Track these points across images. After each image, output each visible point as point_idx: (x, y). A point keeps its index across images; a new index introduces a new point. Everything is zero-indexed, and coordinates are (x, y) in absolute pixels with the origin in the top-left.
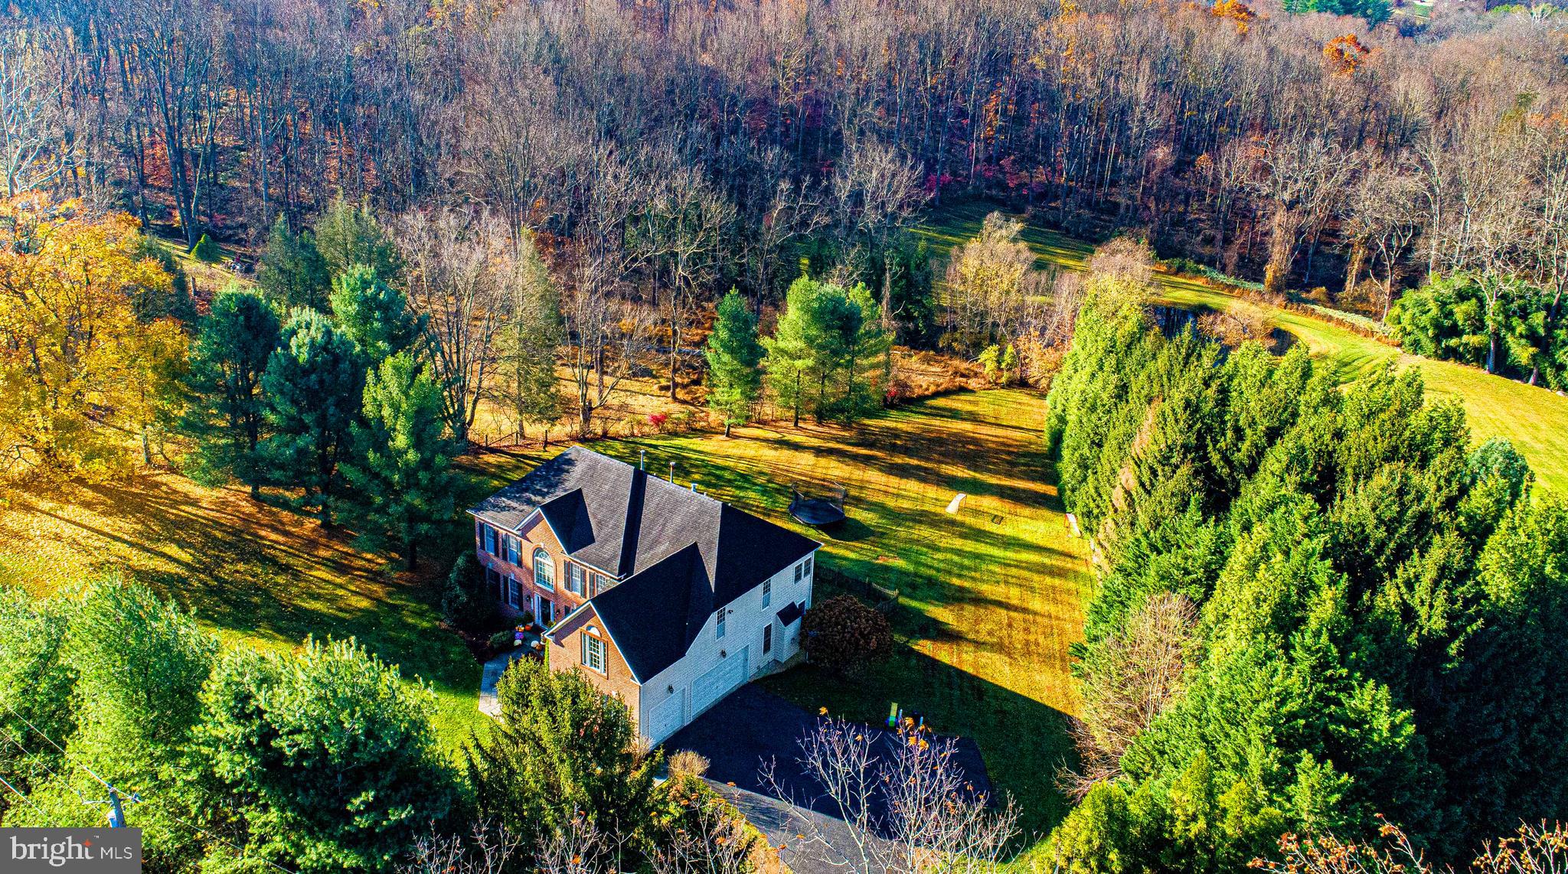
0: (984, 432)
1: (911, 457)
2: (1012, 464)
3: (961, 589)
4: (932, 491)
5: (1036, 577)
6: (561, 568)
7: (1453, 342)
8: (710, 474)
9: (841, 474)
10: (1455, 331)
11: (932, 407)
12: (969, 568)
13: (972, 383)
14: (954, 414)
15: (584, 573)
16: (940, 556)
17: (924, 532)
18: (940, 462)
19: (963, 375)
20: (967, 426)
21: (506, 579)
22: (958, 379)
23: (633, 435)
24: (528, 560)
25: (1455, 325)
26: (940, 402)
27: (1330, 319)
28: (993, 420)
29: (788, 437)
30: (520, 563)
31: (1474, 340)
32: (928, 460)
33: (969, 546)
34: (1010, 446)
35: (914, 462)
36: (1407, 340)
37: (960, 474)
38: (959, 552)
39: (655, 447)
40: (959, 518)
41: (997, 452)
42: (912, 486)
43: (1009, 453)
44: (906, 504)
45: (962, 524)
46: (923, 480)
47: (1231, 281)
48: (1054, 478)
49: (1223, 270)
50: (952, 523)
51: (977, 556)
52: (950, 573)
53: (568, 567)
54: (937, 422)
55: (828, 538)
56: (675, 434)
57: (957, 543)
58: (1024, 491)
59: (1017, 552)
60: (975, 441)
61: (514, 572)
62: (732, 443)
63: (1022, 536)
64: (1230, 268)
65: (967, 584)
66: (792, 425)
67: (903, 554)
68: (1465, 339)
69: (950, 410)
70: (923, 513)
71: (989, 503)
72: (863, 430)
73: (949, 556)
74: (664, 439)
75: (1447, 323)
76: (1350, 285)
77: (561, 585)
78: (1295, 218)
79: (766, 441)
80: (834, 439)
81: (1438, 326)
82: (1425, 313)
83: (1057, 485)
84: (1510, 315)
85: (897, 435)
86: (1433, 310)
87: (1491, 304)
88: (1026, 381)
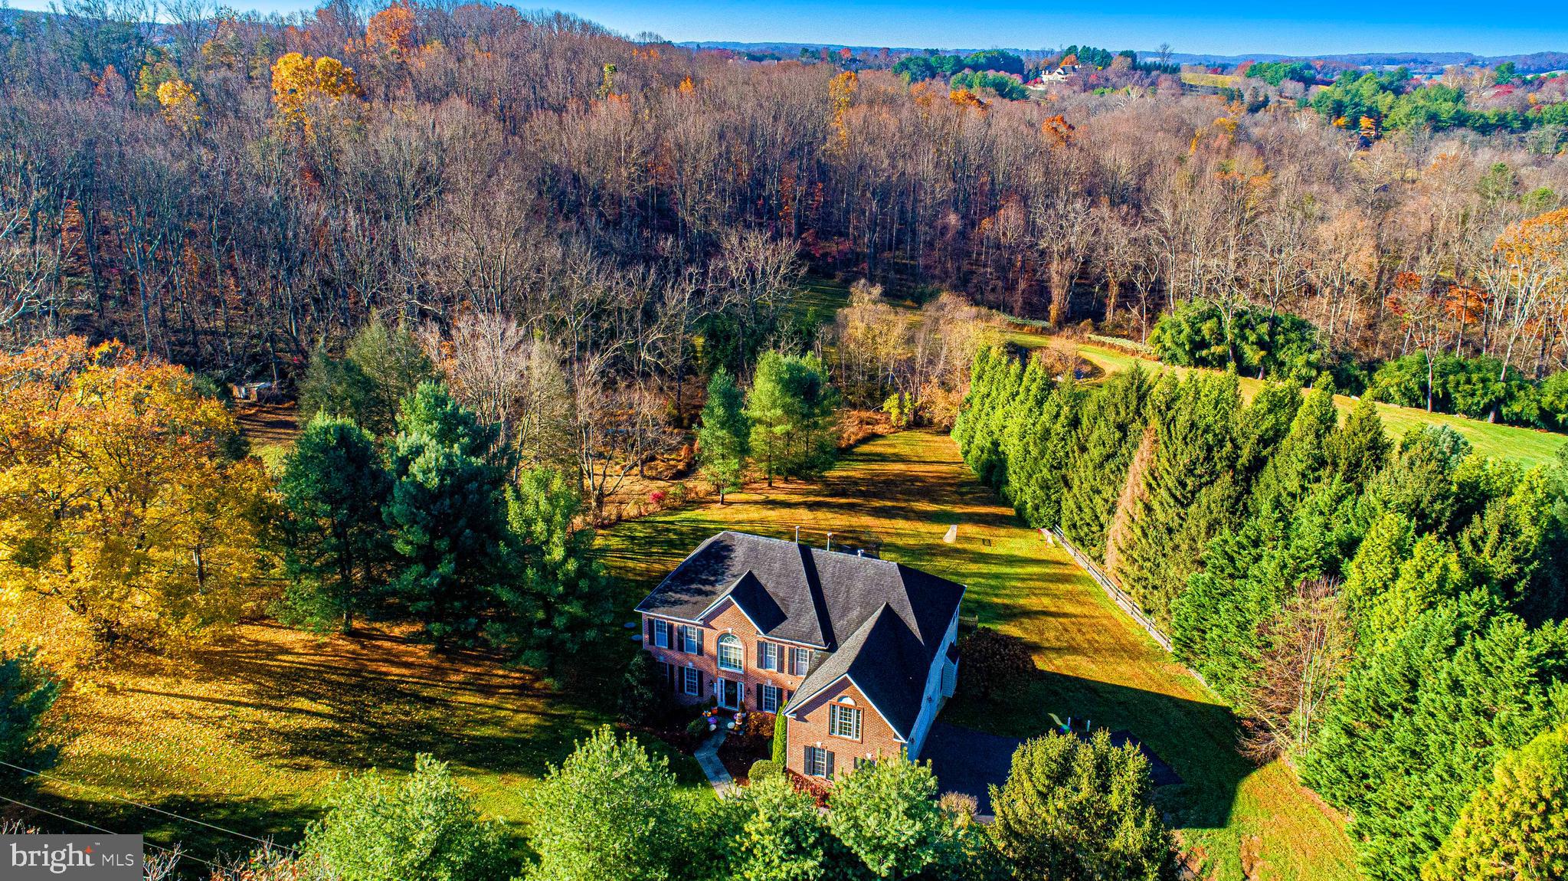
0: (918, 469)
1: (882, 499)
3: (1006, 607)
4: (923, 527)
5: (1051, 586)
6: (754, 649)
7: (1204, 353)
9: (843, 523)
10: (1204, 344)
11: (863, 454)
12: (998, 588)
13: (879, 429)
14: (883, 458)
15: (781, 650)
16: (971, 581)
17: (944, 562)
18: (908, 500)
19: (868, 423)
20: (898, 467)
21: (681, 669)
22: (865, 427)
23: (641, 515)
24: (710, 646)
25: (1203, 339)
26: (865, 449)
27: (1103, 344)
29: (772, 497)
30: (701, 651)
31: (1217, 350)
32: (897, 500)
33: (984, 568)
34: (946, 478)
35: (889, 504)
36: (1167, 355)
37: (930, 508)
38: (981, 575)
40: (959, 546)
41: (940, 485)
42: (900, 524)
43: (951, 485)
44: (911, 541)
45: (965, 551)
46: (907, 518)
47: (1019, 321)
48: (1006, 502)
49: (1011, 313)
50: (957, 551)
51: (996, 576)
52: (987, 594)
53: (762, 647)
54: (875, 466)
56: (675, 510)
57: (974, 568)
58: (987, 515)
60: (917, 479)
61: (692, 661)
62: (729, 510)
63: (1016, 553)
64: (1017, 310)
65: (1007, 601)
66: (766, 485)
68: (1213, 349)
69: (878, 454)
70: (930, 547)
71: (970, 529)
72: (826, 483)
73: (977, 580)
74: (672, 514)
75: (1198, 339)
76: (1109, 315)
77: (753, 664)
78: (1068, 266)
79: (756, 503)
80: (809, 493)
81: (1192, 341)
82: (1180, 332)
83: (1011, 506)
84: (1242, 328)
85: (855, 482)
86: (1186, 329)
87: (1228, 321)
88: (918, 422)
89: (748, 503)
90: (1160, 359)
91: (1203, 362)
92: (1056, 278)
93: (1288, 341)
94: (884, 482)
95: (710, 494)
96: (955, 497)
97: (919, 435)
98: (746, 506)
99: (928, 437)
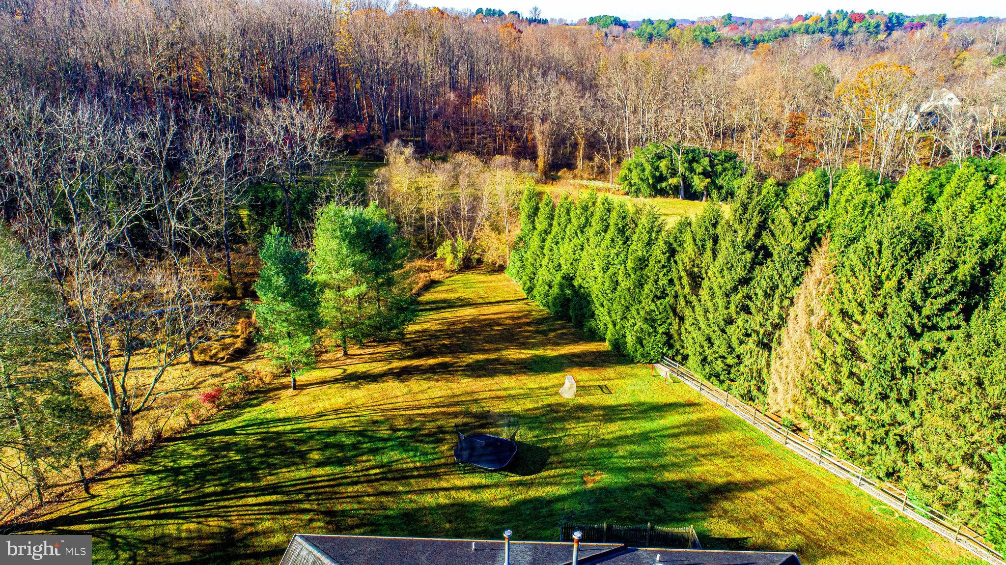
0: (488, 312)
1: (472, 352)
2: (544, 333)
3: (689, 485)
4: (531, 382)
5: (710, 439)
7: (664, 184)
8: (327, 446)
9: (444, 393)
10: (661, 178)
11: (427, 303)
13: (436, 275)
14: (449, 304)
16: (622, 451)
17: (578, 430)
18: (497, 350)
19: (425, 272)
20: (467, 313)
23: (190, 425)
25: (661, 174)
26: (427, 297)
27: (582, 186)
28: (480, 301)
29: (350, 370)
31: (673, 181)
34: (519, 318)
35: (481, 357)
36: (633, 189)
37: (523, 356)
39: (231, 432)
40: (583, 401)
41: (518, 326)
43: (528, 324)
44: (529, 405)
45: (594, 408)
48: (594, 336)
50: (582, 408)
51: (645, 437)
54: (447, 315)
55: (518, 478)
56: (237, 407)
59: (662, 417)
60: (492, 323)
62: (304, 397)
63: (643, 398)
66: (340, 354)
67: (597, 464)
68: (669, 182)
69: (444, 301)
70: (552, 408)
73: (628, 448)
74: (231, 417)
75: (657, 174)
76: (579, 165)
78: (547, 126)
79: (336, 381)
80: (391, 357)
81: (654, 177)
82: (643, 170)
83: (603, 340)
84: (691, 162)
85: (434, 335)
86: (648, 168)
87: (679, 158)
88: (468, 265)
89: (323, 382)
90: (627, 194)
91: (663, 193)
92: (539, 137)
93: (724, 170)
94: (463, 331)
95: (276, 377)
96: (540, 338)
97: (471, 277)
98: (325, 387)
99: (482, 278)
